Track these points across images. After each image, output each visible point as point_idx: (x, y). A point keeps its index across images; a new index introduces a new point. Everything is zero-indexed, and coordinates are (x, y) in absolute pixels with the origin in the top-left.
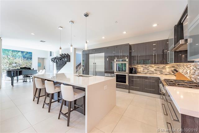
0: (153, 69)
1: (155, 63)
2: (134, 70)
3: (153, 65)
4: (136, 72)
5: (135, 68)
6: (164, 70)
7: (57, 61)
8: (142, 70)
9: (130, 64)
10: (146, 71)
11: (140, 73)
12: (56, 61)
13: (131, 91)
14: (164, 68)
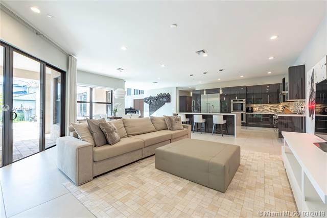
0: (268, 108)
1: (270, 103)
2: (250, 109)
3: (268, 105)
4: (252, 111)
5: (251, 107)
6: (277, 109)
7: (152, 101)
8: (258, 109)
9: (247, 103)
10: (261, 110)
11: (256, 112)
12: (150, 102)
13: (248, 127)
14: (277, 107)
